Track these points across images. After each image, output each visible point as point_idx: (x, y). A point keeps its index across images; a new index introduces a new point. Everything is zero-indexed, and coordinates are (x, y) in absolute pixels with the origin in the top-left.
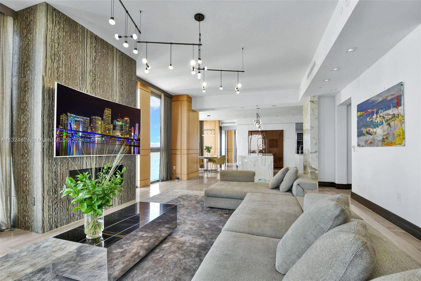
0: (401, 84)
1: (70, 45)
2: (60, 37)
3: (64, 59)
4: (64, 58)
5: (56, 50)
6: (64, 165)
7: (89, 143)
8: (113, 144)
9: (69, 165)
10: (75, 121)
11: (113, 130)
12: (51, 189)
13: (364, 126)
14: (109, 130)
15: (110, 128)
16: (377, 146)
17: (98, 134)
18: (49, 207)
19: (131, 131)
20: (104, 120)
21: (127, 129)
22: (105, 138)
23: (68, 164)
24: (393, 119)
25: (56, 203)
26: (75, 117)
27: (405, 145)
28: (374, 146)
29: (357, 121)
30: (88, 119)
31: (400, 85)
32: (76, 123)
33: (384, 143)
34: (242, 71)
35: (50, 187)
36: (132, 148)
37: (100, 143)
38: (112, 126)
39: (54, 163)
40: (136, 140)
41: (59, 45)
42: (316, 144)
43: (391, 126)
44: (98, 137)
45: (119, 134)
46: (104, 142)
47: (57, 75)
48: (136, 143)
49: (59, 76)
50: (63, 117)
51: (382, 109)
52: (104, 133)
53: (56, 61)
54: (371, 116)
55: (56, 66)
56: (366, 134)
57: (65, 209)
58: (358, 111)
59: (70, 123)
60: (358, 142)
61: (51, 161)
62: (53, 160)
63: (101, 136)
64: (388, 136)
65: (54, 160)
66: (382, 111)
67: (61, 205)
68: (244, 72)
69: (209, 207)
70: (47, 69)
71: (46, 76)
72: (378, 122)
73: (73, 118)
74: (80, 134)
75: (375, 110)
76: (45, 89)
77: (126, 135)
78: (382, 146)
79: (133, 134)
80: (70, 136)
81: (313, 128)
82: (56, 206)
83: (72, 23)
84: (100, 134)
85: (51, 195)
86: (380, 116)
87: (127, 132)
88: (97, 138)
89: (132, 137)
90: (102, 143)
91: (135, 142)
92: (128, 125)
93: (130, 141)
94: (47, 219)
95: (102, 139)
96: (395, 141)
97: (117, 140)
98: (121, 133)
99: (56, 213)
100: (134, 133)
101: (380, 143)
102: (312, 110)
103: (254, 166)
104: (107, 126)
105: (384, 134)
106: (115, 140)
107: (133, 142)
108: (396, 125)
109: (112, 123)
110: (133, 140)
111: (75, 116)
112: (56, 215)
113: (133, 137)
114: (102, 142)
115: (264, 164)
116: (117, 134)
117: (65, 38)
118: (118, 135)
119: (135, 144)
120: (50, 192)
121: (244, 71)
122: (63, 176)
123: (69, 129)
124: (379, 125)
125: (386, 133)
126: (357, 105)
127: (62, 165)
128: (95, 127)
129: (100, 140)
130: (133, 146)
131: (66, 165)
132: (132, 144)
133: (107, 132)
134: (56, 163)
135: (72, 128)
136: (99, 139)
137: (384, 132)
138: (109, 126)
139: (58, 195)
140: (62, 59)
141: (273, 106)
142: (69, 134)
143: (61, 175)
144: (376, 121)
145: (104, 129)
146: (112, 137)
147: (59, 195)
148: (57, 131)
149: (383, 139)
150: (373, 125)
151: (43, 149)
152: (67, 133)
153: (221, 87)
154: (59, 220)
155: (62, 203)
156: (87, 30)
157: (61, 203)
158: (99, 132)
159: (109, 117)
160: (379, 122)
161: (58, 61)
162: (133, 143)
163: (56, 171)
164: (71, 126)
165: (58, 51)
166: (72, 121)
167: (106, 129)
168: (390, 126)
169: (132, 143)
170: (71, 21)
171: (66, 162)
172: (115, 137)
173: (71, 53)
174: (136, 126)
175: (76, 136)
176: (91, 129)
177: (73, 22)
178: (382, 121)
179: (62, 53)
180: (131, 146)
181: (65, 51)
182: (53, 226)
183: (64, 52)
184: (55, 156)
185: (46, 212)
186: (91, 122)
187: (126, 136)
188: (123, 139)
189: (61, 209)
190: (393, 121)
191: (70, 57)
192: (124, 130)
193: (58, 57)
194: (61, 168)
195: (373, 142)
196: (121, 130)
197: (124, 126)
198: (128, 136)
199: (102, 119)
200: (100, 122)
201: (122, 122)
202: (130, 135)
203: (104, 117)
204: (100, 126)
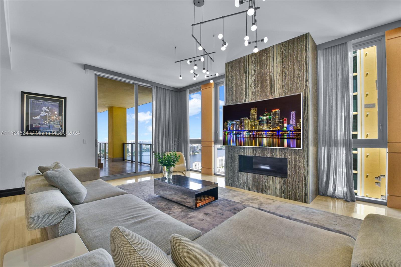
7: (240, 137)
8: (259, 137)
11: (259, 125)
14: (255, 126)
15: (256, 124)
17: (246, 130)
19: (283, 122)
20: (250, 118)
21: (277, 121)
22: (252, 133)
30: (238, 121)
32: (232, 126)
37: (247, 137)
38: (258, 122)
40: (290, 131)
44: (246, 133)
45: (266, 128)
46: (251, 136)
52: (251, 129)
63: (248, 132)
73: (230, 123)
77: (276, 127)
79: (285, 125)
84: (247, 130)
87: (276, 124)
88: (245, 134)
89: (285, 129)
90: (250, 137)
91: (289, 134)
92: (277, 117)
93: (281, 133)
95: (249, 134)
97: (265, 134)
98: (268, 127)
100: (288, 123)
104: (253, 123)
106: (262, 133)
107: (286, 134)
109: (258, 119)
111: (231, 121)
113: (287, 129)
114: (249, 136)
116: (263, 128)
118: (265, 129)
119: (289, 135)
128: (243, 126)
129: (248, 135)
130: (286, 138)
132: (285, 136)
133: (254, 127)
136: (247, 134)
138: (255, 122)
145: (250, 126)
146: (259, 131)
158: (247, 129)
159: (255, 115)
162: (287, 136)
164: (229, 128)
166: (230, 125)
167: (253, 125)
169: (285, 135)
172: (262, 131)
174: (293, 114)
176: (241, 128)
180: (282, 138)
186: (241, 122)
187: (274, 129)
188: (271, 132)
196: (268, 124)
197: (272, 119)
198: (278, 128)
199: (249, 118)
200: (247, 121)
201: (269, 116)
202: (282, 127)
203: (250, 116)
204: (247, 124)
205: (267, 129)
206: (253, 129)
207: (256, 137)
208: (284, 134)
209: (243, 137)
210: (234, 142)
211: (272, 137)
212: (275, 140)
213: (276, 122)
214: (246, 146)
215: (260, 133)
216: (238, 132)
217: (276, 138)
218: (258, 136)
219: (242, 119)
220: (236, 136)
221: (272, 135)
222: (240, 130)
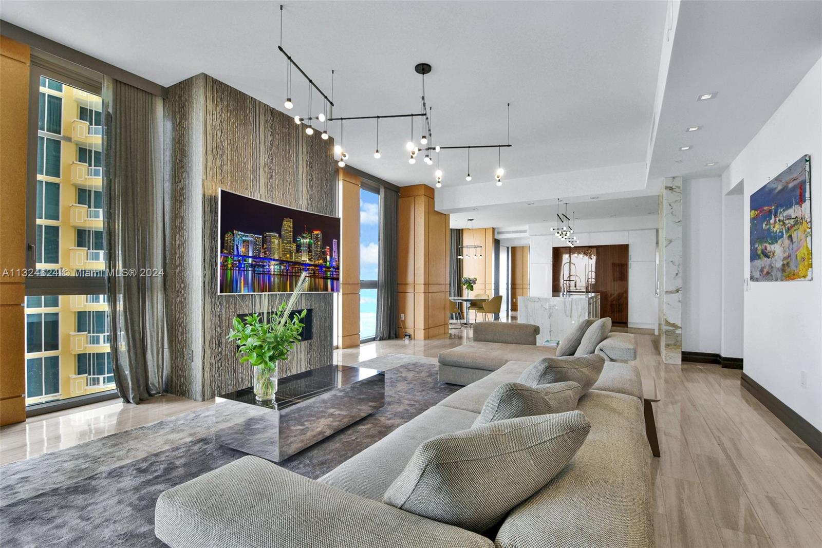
0: (807, 160)
1: (236, 130)
2: (224, 121)
3: (229, 153)
4: (229, 150)
5: (219, 140)
6: (231, 306)
7: (262, 274)
9: (237, 307)
10: (243, 242)
11: (297, 252)
12: (214, 340)
13: (758, 238)
14: (290, 252)
15: (292, 249)
16: (776, 281)
17: (274, 260)
18: (211, 365)
19: (324, 253)
20: (282, 237)
21: (319, 250)
22: (285, 266)
23: (235, 304)
24: (796, 227)
25: (220, 360)
26: (243, 236)
27: (812, 278)
28: (772, 280)
29: (751, 229)
30: (259, 238)
31: (804, 161)
32: (244, 244)
33: (784, 273)
34: (507, 144)
35: (212, 336)
36: (329, 281)
37: (277, 275)
38: (294, 247)
39: (218, 303)
40: (334, 268)
41: (222, 132)
42: (677, 274)
43: (794, 241)
44: (275, 265)
45: (305, 259)
46: (283, 272)
47: (221, 176)
48: (334, 273)
49: (223, 178)
50: (228, 238)
51: (782, 207)
52: (283, 258)
53: (218, 156)
54: (768, 219)
55: (219, 162)
56: (762, 255)
57: (231, 369)
58: (752, 209)
59: (237, 245)
60: (751, 272)
61: (213, 300)
62: (216, 299)
63: (278, 263)
64: (789, 260)
65: (218, 299)
66: (782, 210)
67: (227, 364)
68: (511, 146)
69: (447, 383)
70: (208, 169)
71: (206, 179)
72: (776, 231)
73: (241, 237)
74: (250, 260)
75: (773, 208)
76: (206, 199)
77: (318, 260)
78: (782, 280)
79: (328, 258)
80: (236, 264)
81: (671, 241)
82: (220, 364)
83: (238, 96)
84: (277, 260)
85: (214, 349)
86: (779, 220)
87: (318, 254)
88: (274, 267)
89: (328, 263)
90: (281, 274)
91: (332, 272)
92: (319, 243)
93: (324, 269)
94: (208, 382)
95: (280, 267)
96: (798, 270)
97: (304, 270)
98: (309, 257)
99: (219, 374)
100: (331, 256)
101: (779, 274)
102: (670, 205)
103: (549, 318)
104: (288, 247)
105: (785, 256)
106: (300, 268)
107: (329, 271)
108: (799, 239)
109: (295, 241)
110: (329, 268)
111: (243, 233)
112: (219, 377)
113: (330, 263)
114: (281, 272)
115: (568, 313)
116: (302, 259)
117: (230, 120)
118: (305, 261)
120: (212, 344)
121: (510, 144)
122: (229, 322)
123: (235, 254)
124: (778, 238)
125: (787, 254)
126: (751, 196)
127: (227, 306)
128: (270, 250)
129: (278, 269)
130: (329, 279)
131: (233, 306)
132: (329, 275)
133: (288, 256)
134: (220, 303)
135: (240, 252)
136: (276, 267)
137: (784, 252)
138: (290, 246)
139: (222, 349)
140: (226, 152)
141: (594, 198)
142: (236, 261)
143: (227, 321)
144: (775, 229)
145: (282, 251)
146: (296, 263)
147: (224, 350)
148: (221, 256)
149: (783, 265)
150: (771, 237)
151: (204, 283)
152: (233, 259)
153: (469, 175)
154: (223, 385)
155: (228, 361)
156: (260, 102)
157: (226, 361)
158: (276, 257)
159: (290, 231)
160: (778, 232)
161: (222, 156)
162: (330, 274)
163: (219, 315)
164: (237, 249)
165: (221, 142)
166: (240, 242)
167: (286, 251)
168: (792, 241)
169: (329, 273)
170: (237, 93)
171: (233, 303)
172: (299, 264)
173: (238, 141)
174: (334, 243)
175: (244, 264)
176: (265, 253)
177: (240, 95)
178: (781, 230)
179: (226, 144)
180: (326, 278)
181: (230, 140)
182: (216, 392)
183: (229, 142)
184: (219, 293)
185: (207, 372)
186: (264, 241)
187: (317, 262)
188: (313, 268)
189: (226, 369)
190: (795, 230)
191: (237, 147)
192: (313, 252)
193: (221, 151)
194: (227, 310)
195: (770, 271)
196: (308, 252)
197: (313, 245)
198: (321, 262)
199: (280, 236)
200: (276, 241)
201: (310, 239)
202: (325, 260)
203: (283, 233)
204: (277, 247)
205: (308, 262)
206: (287, 258)
207: (292, 274)
208: (327, 271)
209: (269, 273)
210: (248, 284)
211: (314, 276)
212: (317, 280)
213: (317, 251)
214: (274, 291)
215: (298, 268)
216: (260, 262)
217: (318, 277)
218: (295, 273)
219: (267, 234)
220: (254, 271)
221: (314, 273)
222: (264, 259)
